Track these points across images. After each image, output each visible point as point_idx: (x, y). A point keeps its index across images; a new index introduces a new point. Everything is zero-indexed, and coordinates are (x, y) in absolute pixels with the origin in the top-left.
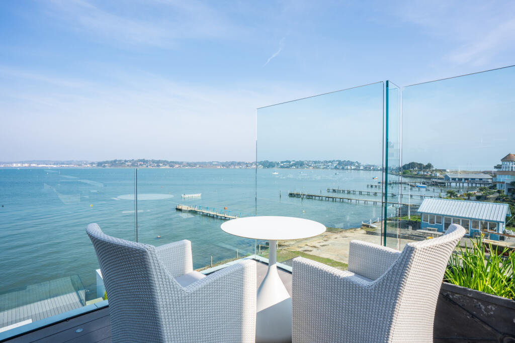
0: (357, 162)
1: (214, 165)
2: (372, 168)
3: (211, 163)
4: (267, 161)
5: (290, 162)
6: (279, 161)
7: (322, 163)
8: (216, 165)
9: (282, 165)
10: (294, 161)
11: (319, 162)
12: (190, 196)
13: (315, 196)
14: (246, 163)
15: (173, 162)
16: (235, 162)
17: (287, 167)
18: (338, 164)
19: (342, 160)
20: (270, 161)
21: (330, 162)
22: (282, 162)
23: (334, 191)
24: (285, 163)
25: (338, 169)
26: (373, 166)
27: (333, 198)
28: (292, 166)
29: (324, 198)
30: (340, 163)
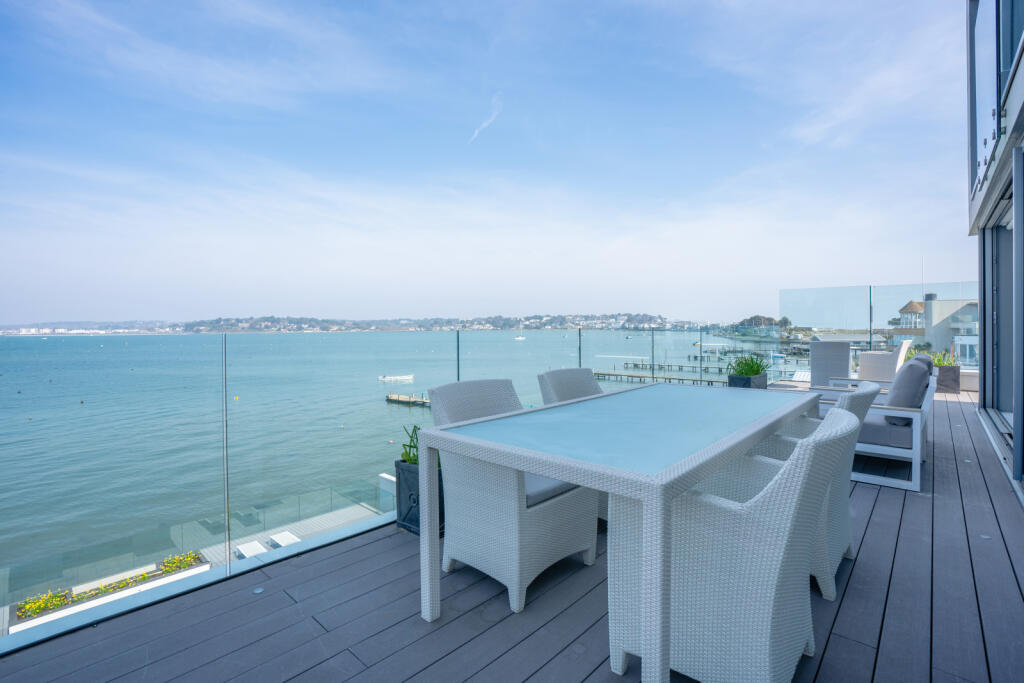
0: (660, 317)
1: (402, 325)
2: (686, 326)
3: (396, 322)
4: (500, 317)
5: (541, 318)
6: (520, 315)
7: (598, 318)
8: (406, 325)
9: (527, 323)
10: (548, 316)
11: (593, 318)
12: (393, 378)
13: (609, 375)
14: (462, 322)
15: (327, 321)
16: (441, 320)
17: (537, 328)
18: (628, 321)
19: (634, 313)
20: (505, 316)
21: (613, 316)
22: (527, 319)
23: (636, 366)
24: (532, 321)
25: (628, 329)
26: (689, 323)
27: (640, 377)
28: (545, 324)
29: (624, 378)
30: (630, 318)
